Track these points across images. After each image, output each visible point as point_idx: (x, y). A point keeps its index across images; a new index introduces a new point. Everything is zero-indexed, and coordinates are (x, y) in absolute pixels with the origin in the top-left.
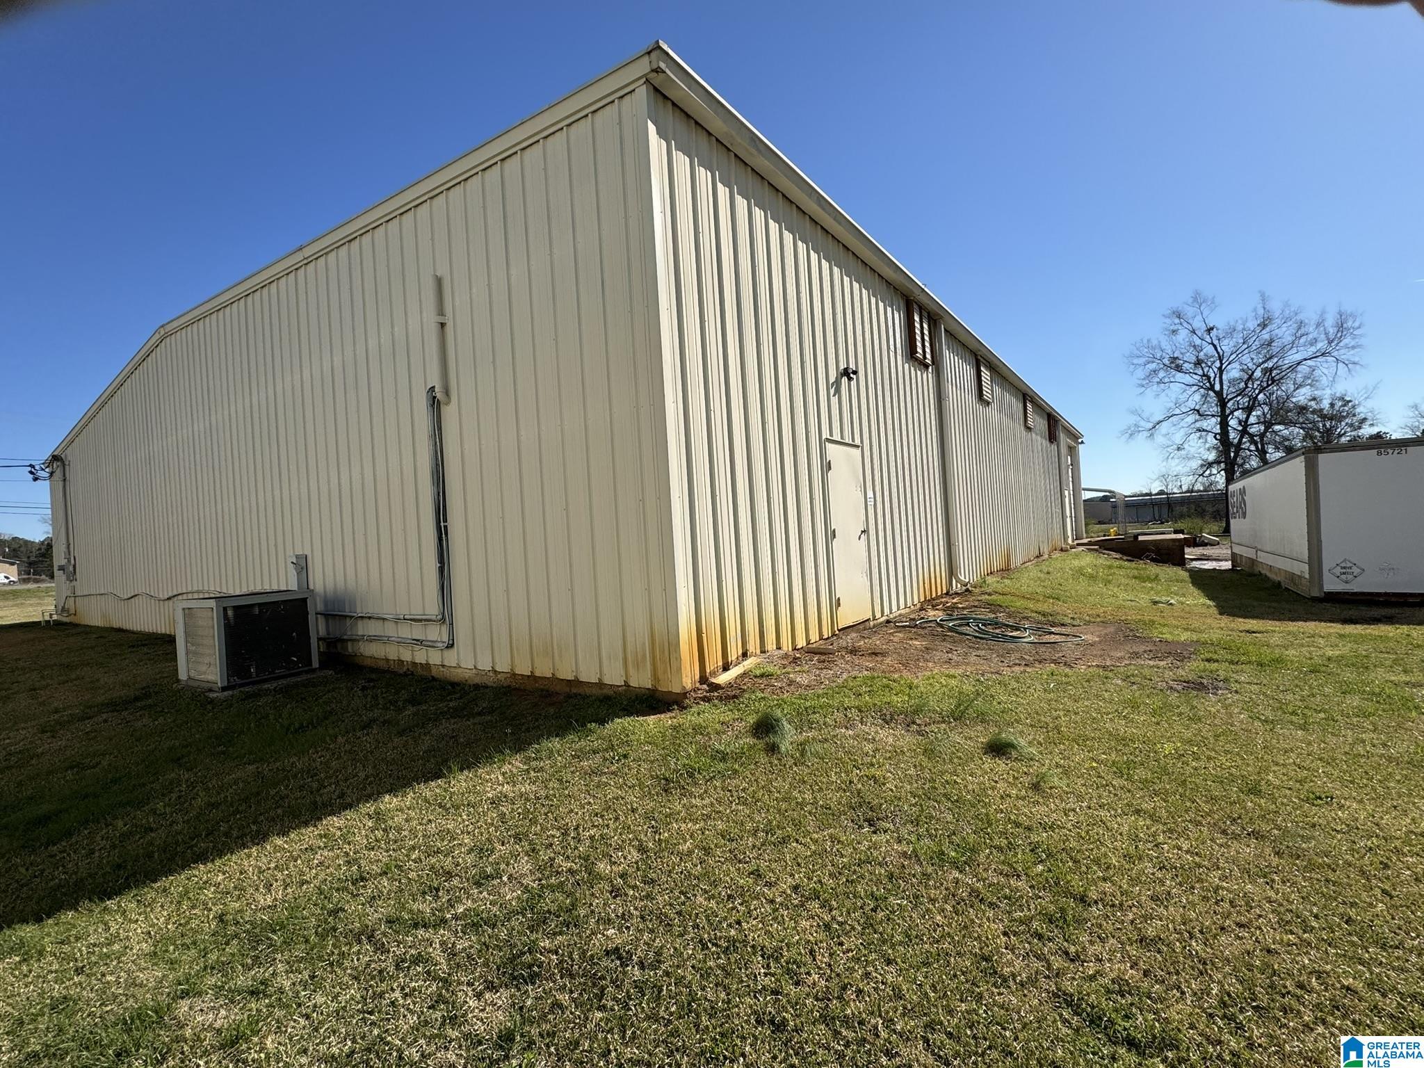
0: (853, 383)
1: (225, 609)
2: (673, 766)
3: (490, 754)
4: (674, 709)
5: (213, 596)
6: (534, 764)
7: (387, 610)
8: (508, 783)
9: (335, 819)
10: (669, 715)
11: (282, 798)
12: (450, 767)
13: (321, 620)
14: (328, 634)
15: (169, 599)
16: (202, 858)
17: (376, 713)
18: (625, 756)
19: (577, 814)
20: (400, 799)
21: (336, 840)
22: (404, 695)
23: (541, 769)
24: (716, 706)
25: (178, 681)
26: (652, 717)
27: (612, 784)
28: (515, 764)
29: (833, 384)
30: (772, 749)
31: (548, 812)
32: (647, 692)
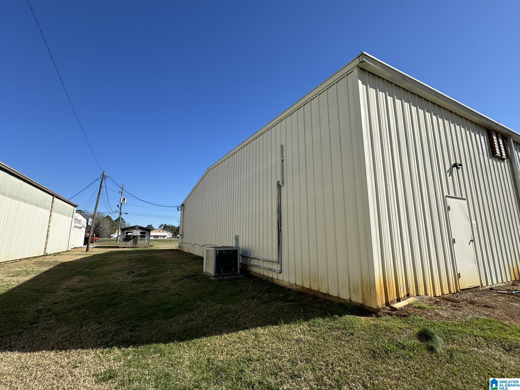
0: (460, 170)
1: (216, 251)
2: (376, 345)
3: (295, 319)
4: (373, 316)
5: (213, 246)
6: (312, 328)
7: (260, 256)
8: (302, 334)
9: (243, 332)
10: (371, 318)
11: (227, 319)
12: (281, 321)
13: (241, 258)
14: (243, 262)
15: (203, 246)
16: (205, 335)
17: (256, 294)
18: (352, 334)
19: (332, 357)
20: (263, 330)
21: (243, 341)
22: (265, 288)
23: (315, 331)
24: (395, 319)
25: (203, 272)
26: (363, 317)
27: (347, 346)
28: (304, 326)
29: (448, 171)
30: (431, 349)
31: (319, 352)
32: (360, 305)
